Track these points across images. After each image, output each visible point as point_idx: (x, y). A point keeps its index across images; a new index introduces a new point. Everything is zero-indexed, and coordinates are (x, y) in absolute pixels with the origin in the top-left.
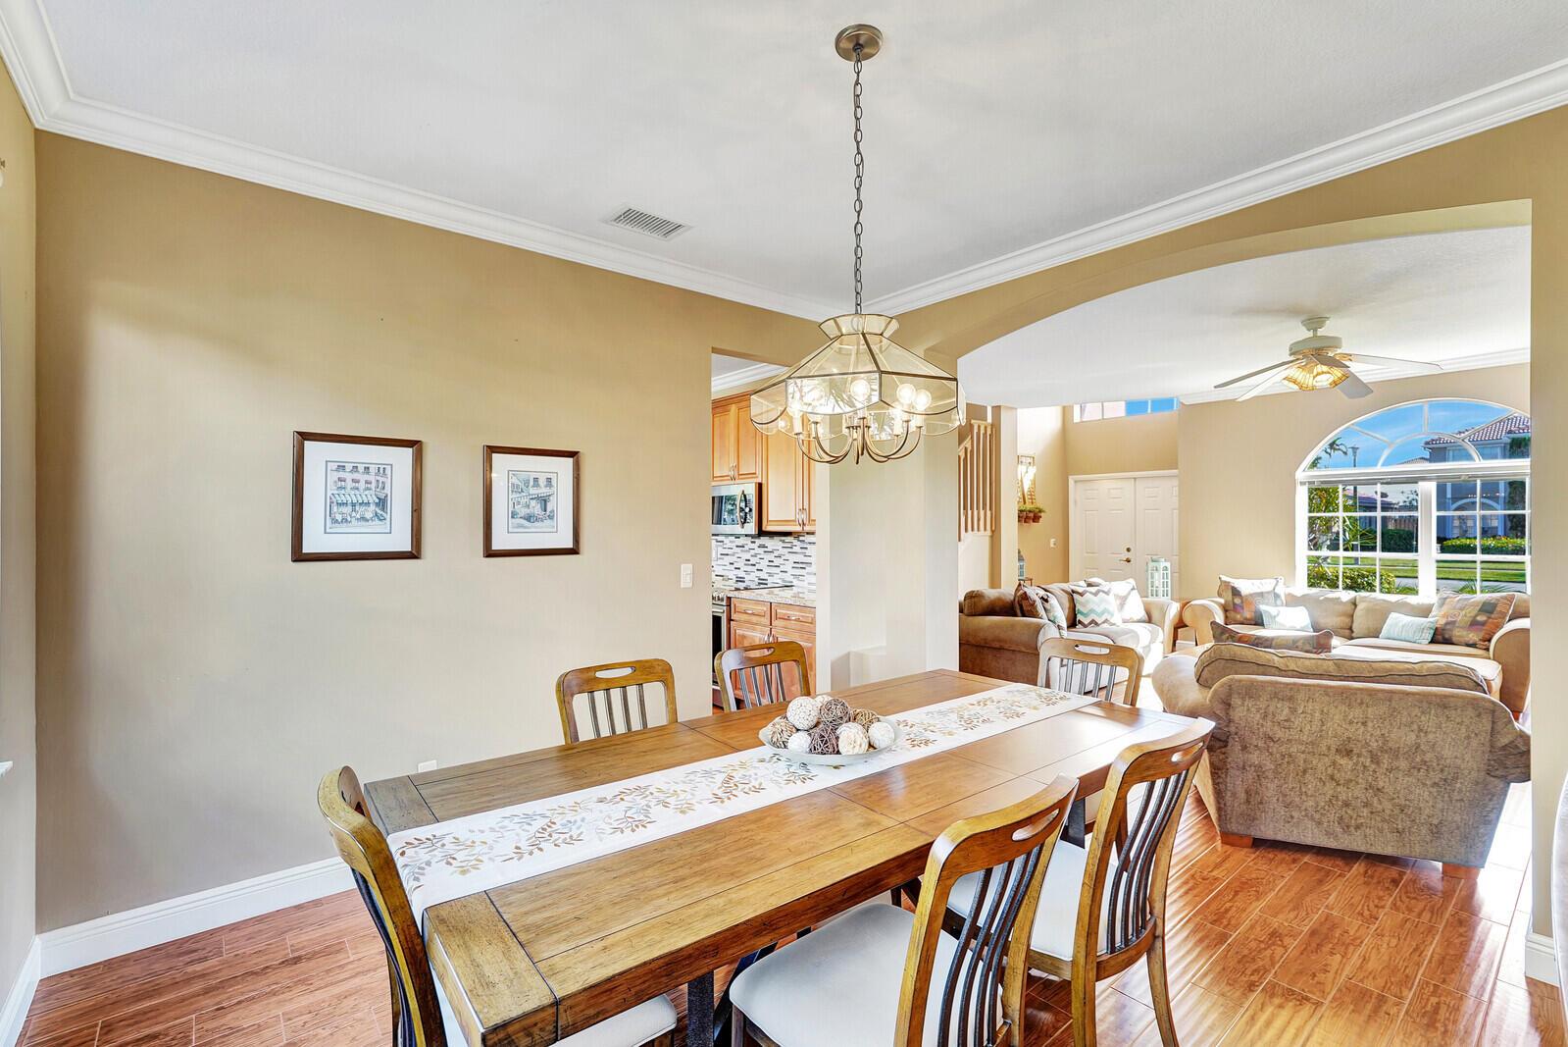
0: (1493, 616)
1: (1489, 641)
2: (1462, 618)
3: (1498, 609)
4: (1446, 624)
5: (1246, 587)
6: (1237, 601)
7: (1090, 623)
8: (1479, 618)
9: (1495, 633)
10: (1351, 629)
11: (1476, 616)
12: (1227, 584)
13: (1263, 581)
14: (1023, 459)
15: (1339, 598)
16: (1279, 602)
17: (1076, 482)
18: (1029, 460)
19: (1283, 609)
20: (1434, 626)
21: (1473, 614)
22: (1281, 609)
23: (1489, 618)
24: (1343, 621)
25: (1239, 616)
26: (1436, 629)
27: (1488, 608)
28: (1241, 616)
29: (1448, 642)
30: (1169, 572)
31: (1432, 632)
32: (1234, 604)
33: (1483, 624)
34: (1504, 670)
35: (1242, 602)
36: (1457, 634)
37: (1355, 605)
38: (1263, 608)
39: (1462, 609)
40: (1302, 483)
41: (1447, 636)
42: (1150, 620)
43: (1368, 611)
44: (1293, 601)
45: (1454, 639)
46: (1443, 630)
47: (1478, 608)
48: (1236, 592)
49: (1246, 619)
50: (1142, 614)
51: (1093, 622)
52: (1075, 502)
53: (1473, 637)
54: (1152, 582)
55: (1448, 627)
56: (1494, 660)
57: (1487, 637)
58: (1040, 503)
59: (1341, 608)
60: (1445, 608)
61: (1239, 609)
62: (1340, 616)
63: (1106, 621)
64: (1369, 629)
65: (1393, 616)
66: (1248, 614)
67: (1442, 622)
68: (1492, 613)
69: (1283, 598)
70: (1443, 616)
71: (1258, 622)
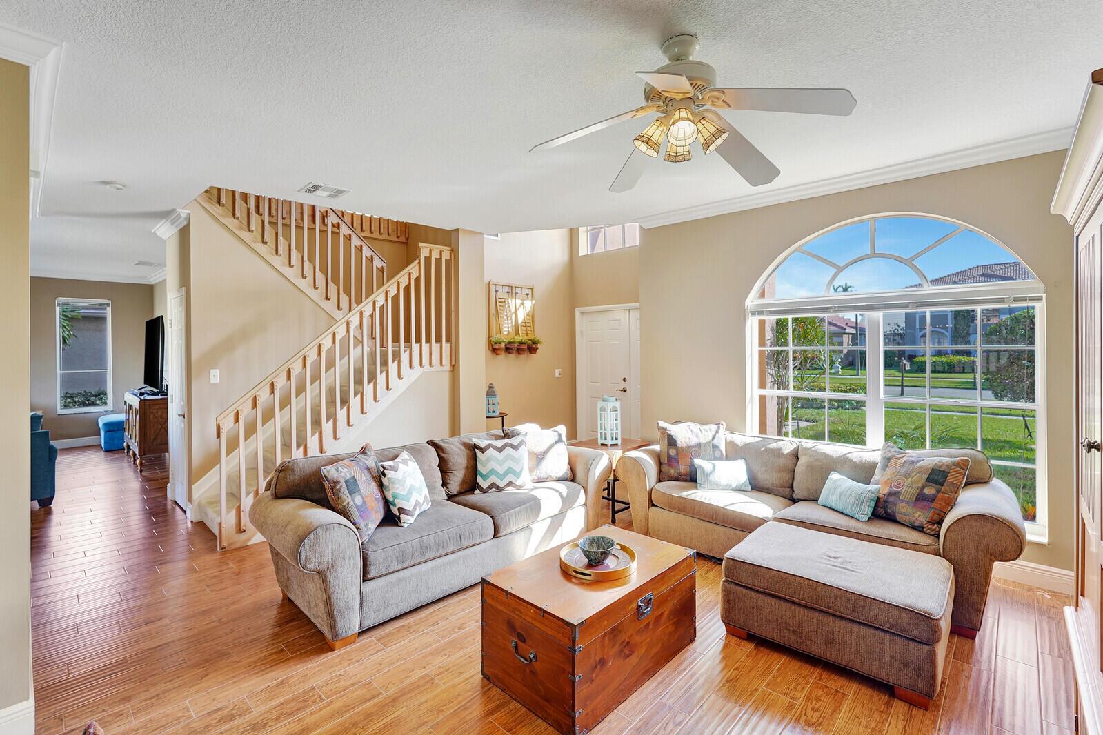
0: (943, 489)
1: (940, 523)
2: (909, 488)
3: (950, 479)
4: (890, 494)
5: (685, 434)
6: (672, 452)
7: (490, 487)
8: (926, 491)
9: (945, 514)
10: (791, 487)
11: (923, 487)
12: (664, 430)
13: (705, 427)
14: (519, 290)
15: (780, 449)
16: (717, 454)
17: (582, 313)
18: (526, 291)
19: (720, 464)
20: (874, 496)
21: (920, 485)
22: (718, 463)
23: (938, 491)
24: (783, 477)
25: (672, 471)
26: (878, 499)
27: (937, 476)
28: (675, 472)
29: (891, 519)
30: (619, 412)
31: (873, 504)
32: (669, 456)
33: (932, 499)
34: (957, 573)
35: (677, 454)
36: (903, 510)
37: (797, 457)
38: (697, 461)
39: (907, 476)
40: (753, 313)
41: (890, 511)
42: (573, 479)
43: (810, 467)
44: (734, 452)
45: (898, 517)
46: (886, 502)
47: (925, 476)
48: (671, 442)
49: (680, 474)
50: (562, 469)
51: (493, 485)
52: (582, 333)
53: (920, 517)
54: (601, 424)
55: (891, 499)
56: (944, 557)
57: (936, 517)
58: (538, 334)
59: (780, 462)
60: (889, 471)
61: (674, 463)
62: (780, 472)
63: (510, 484)
64: (808, 489)
65: (834, 476)
66: (682, 469)
67: (885, 491)
68: (942, 484)
69: (723, 448)
70: (886, 483)
71: (691, 478)
